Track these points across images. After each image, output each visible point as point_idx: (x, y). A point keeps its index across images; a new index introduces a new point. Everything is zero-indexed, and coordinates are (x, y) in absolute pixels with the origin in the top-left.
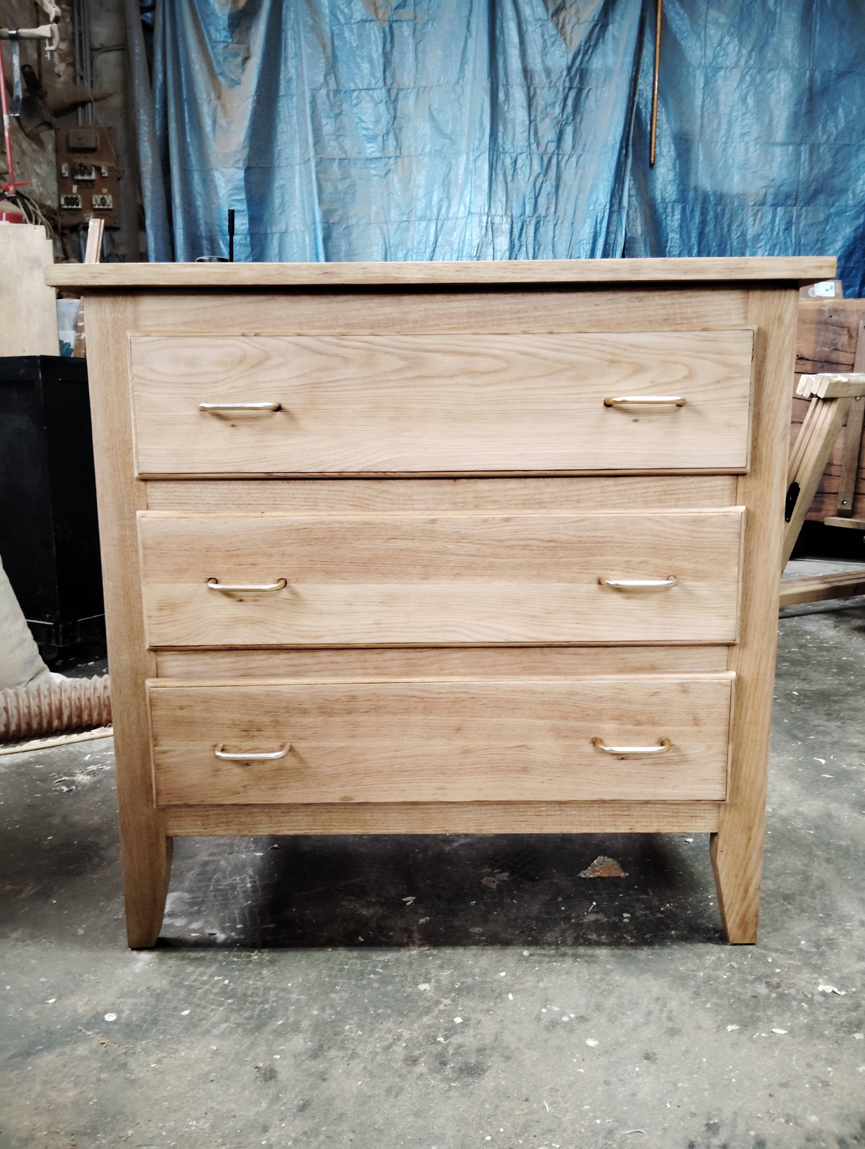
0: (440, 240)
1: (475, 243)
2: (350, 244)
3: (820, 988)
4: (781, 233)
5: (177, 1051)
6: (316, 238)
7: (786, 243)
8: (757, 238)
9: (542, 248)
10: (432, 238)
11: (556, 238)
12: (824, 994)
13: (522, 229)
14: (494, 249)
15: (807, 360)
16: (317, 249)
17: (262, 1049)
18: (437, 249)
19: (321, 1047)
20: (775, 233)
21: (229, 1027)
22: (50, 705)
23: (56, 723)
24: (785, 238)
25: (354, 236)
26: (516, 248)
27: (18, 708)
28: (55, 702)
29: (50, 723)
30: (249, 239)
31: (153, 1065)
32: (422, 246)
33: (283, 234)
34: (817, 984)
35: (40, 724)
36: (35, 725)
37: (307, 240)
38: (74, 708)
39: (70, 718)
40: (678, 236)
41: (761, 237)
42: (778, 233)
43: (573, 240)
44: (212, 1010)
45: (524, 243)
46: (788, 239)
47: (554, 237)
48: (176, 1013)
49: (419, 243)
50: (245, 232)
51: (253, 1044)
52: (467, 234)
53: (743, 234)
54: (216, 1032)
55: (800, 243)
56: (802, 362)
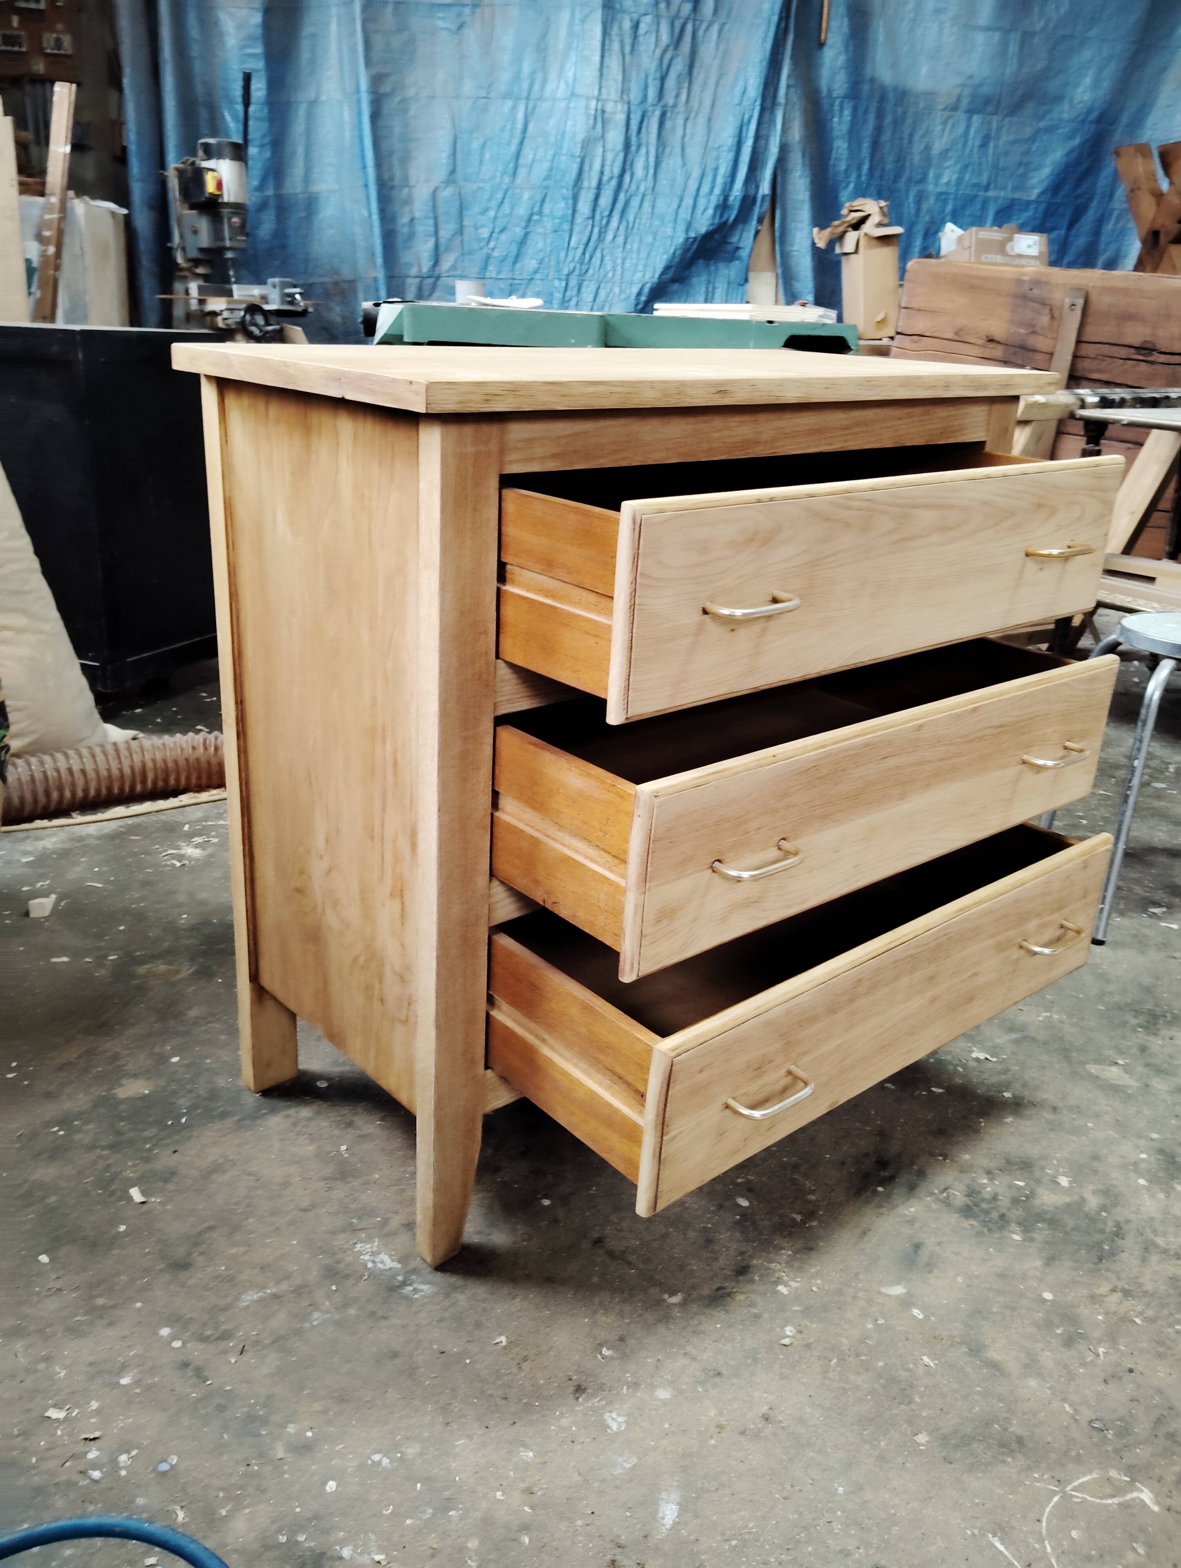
0: (531, 127)
1: (580, 137)
2: (406, 125)
3: (974, 1055)
4: (976, 149)
6: (360, 114)
7: (980, 164)
8: (944, 154)
9: (668, 150)
10: (519, 125)
11: (687, 138)
13: (641, 122)
14: (604, 147)
15: (998, 342)
16: (361, 130)
18: (526, 141)
20: (968, 150)
22: (132, 768)
23: (139, 788)
24: (980, 158)
25: (412, 112)
26: (633, 148)
27: (97, 771)
28: (138, 765)
29: (133, 787)
30: (266, 111)
32: (506, 136)
33: (313, 103)
34: (971, 1052)
35: (121, 789)
36: (116, 791)
37: (346, 113)
38: (159, 772)
39: (155, 782)
40: (845, 145)
41: (950, 154)
42: (971, 150)
43: (710, 144)
45: (644, 141)
46: (984, 159)
47: (684, 136)
49: (503, 130)
50: (262, 100)
52: (569, 123)
53: (928, 148)
55: (998, 165)
56: (991, 345)
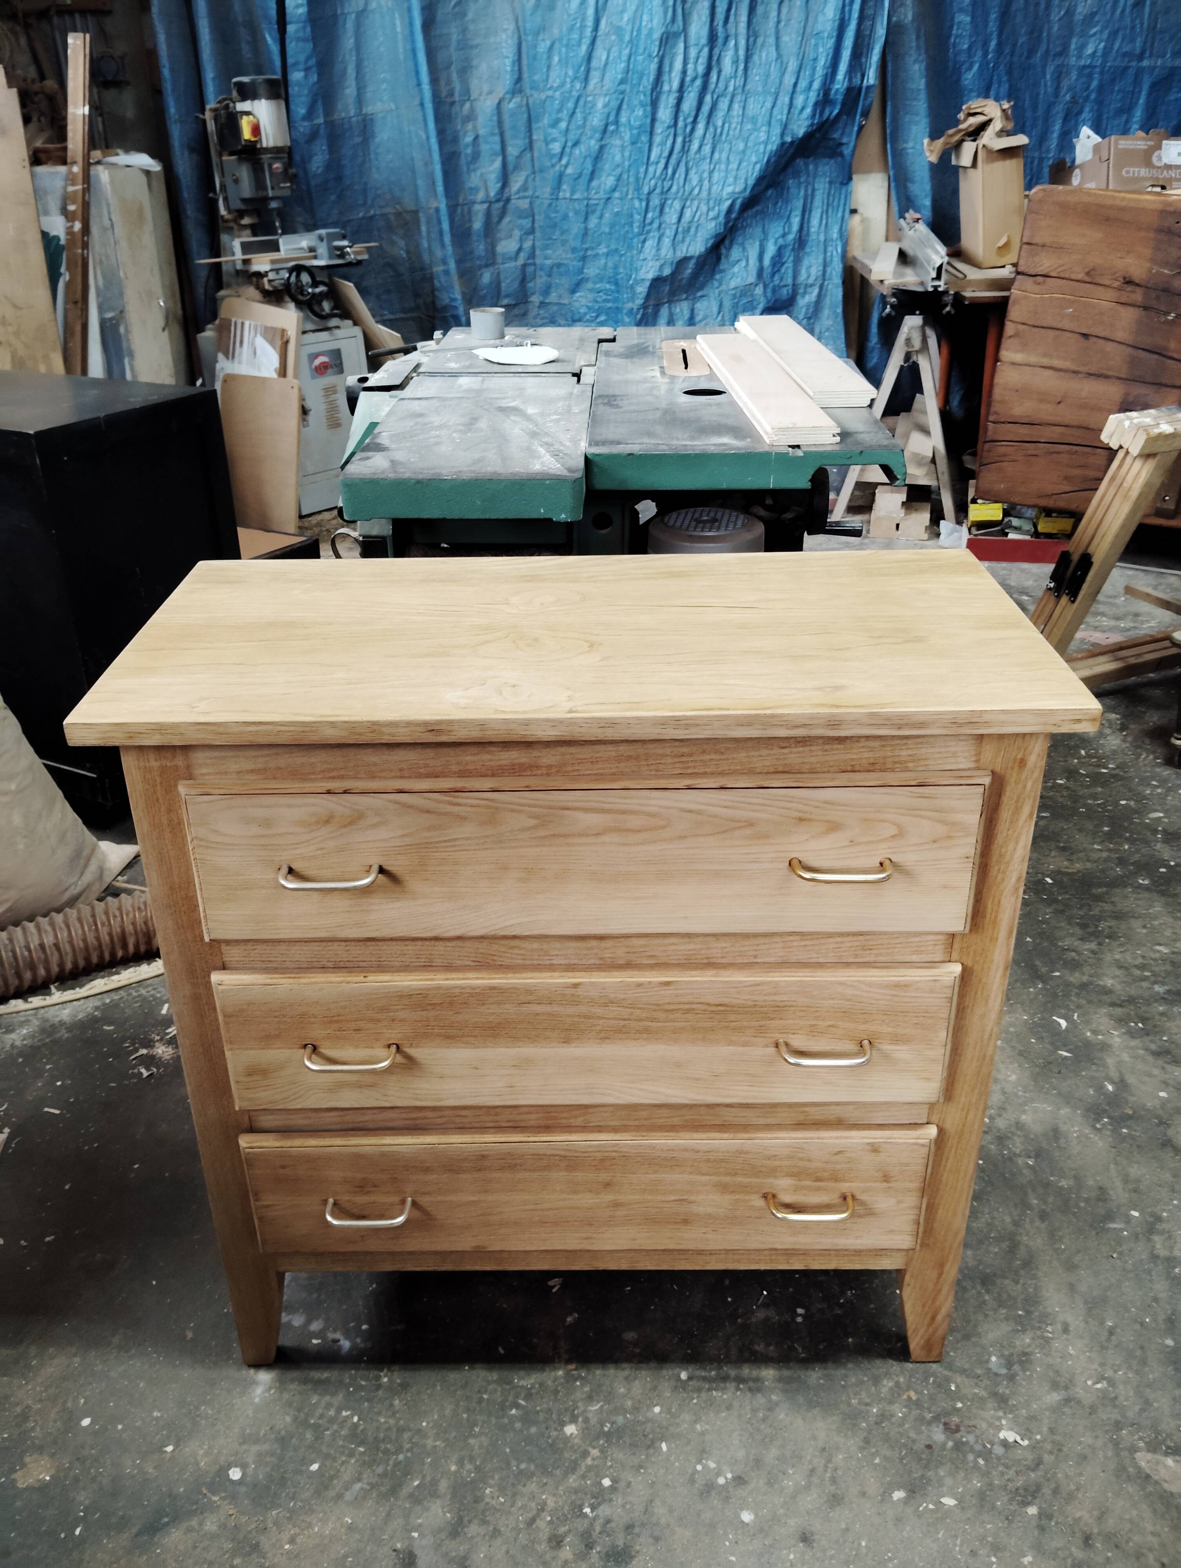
0: (603, 23)
1: (657, 35)
2: (464, 31)
3: (1002, 1435)
4: (1128, 11)
5: (310, 1526)
6: (411, 24)
7: (1133, 28)
8: (1089, 20)
9: (760, 41)
10: (590, 23)
11: (782, 24)
12: (1005, 1443)
13: (729, 10)
14: (685, 42)
15: (1138, 285)
16: (413, 41)
17: (397, 1523)
18: (598, 42)
19: (461, 1518)
20: (1118, 11)
21: (362, 1489)
22: (110, 934)
23: (120, 954)
24: (1133, 21)
25: (470, 16)
26: (720, 41)
27: (71, 942)
28: (117, 929)
29: (113, 954)
30: (308, 29)
31: (287, 1547)
32: (575, 36)
33: (362, 14)
34: (1000, 1428)
35: (101, 956)
36: (95, 959)
37: (398, 22)
38: (140, 936)
39: (137, 945)
40: (968, 19)
41: (1097, 18)
42: (1123, 11)
43: (808, 30)
44: (343, 1463)
45: (732, 31)
46: (1138, 21)
47: (779, 22)
48: (304, 1468)
49: (571, 29)
50: (303, 18)
51: (388, 1515)
52: (645, 17)
53: (1070, 13)
54: (348, 1496)
55: (1155, 27)
56: (1130, 288)
